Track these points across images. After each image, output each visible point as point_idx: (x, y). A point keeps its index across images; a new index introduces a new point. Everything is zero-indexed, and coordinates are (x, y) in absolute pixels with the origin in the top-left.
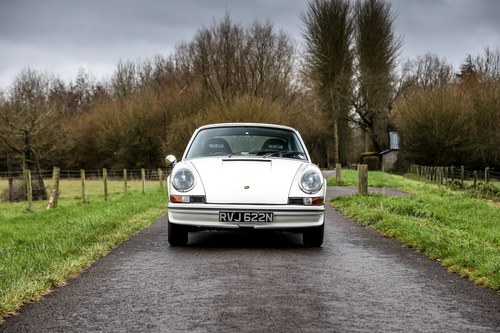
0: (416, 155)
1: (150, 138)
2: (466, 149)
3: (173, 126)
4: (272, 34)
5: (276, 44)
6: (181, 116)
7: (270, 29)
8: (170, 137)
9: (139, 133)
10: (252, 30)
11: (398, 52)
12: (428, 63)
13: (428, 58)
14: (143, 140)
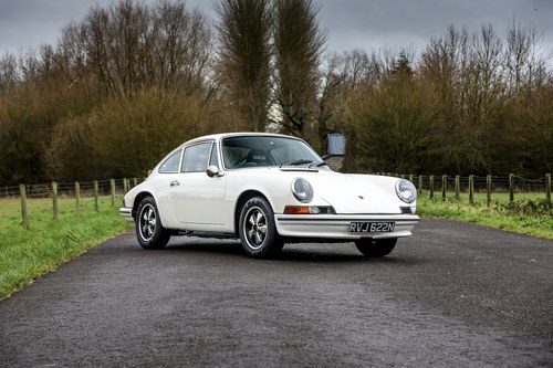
0: (374, 160)
1: (30, 144)
2: (436, 151)
3: (60, 127)
4: (184, 14)
5: (190, 26)
6: (70, 114)
7: (182, 6)
8: (56, 141)
9: (15, 137)
10: (159, 8)
11: (323, 47)
12: (356, 60)
13: (356, 54)
14: (21, 146)
